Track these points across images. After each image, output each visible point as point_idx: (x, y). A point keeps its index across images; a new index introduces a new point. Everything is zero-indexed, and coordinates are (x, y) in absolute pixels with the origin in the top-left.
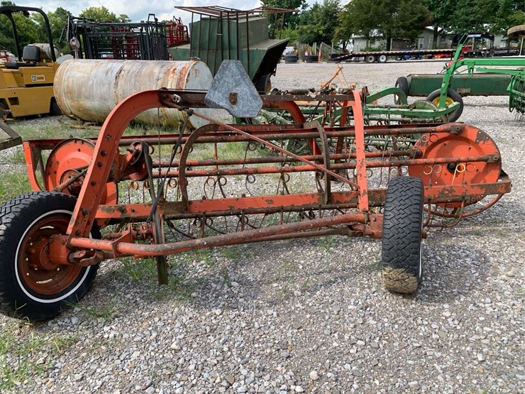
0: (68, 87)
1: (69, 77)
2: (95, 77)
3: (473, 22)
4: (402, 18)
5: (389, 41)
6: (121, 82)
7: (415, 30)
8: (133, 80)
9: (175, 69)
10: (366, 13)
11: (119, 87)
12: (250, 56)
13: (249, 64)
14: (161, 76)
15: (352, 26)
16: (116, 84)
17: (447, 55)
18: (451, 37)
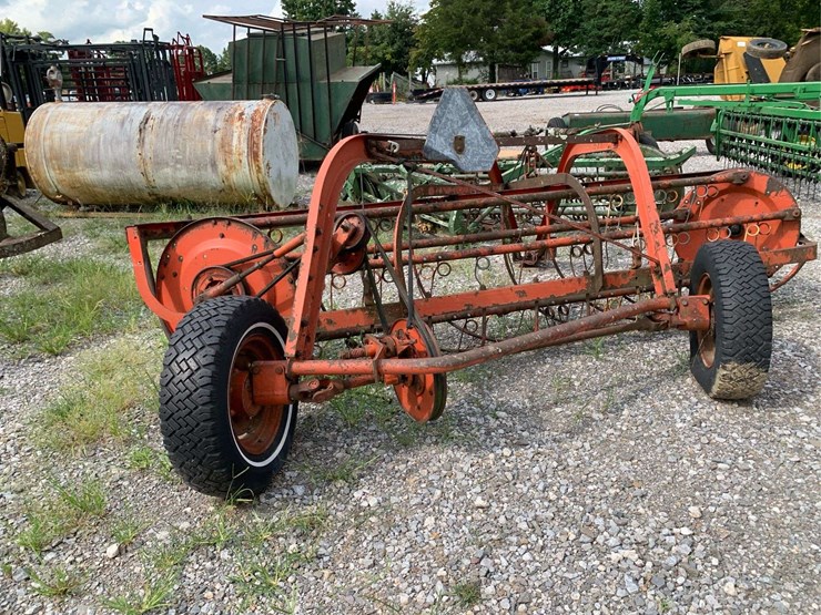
0: (51, 148)
1: (52, 133)
2: (101, 131)
3: (609, 39)
4: (512, 35)
5: (492, 68)
6: (149, 137)
7: (529, 52)
8: (170, 135)
9: (242, 114)
10: (456, 27)
11: (147, 146)
12: (332, 92)
13: (330, 104)
14: (220, 124)
15: (436, 47)
16: (142, 141)
17: (579, 87)
18: (579, 61)
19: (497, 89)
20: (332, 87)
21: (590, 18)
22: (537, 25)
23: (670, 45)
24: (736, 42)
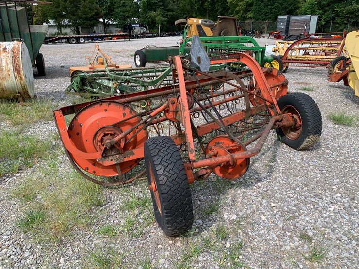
3: (128, 17)
4: (85, 13)
5: (78, 28)
7: (94, 21)
9: (5, 49)
10: (57, 7)
15: (46, 17)
17: (120, 38)
18: (117, 26)
19: (84, 38)
20: (32, 35)
21: (118, 7)
22: (96, 9)
23: (153, 21)
24: (193, 21)
